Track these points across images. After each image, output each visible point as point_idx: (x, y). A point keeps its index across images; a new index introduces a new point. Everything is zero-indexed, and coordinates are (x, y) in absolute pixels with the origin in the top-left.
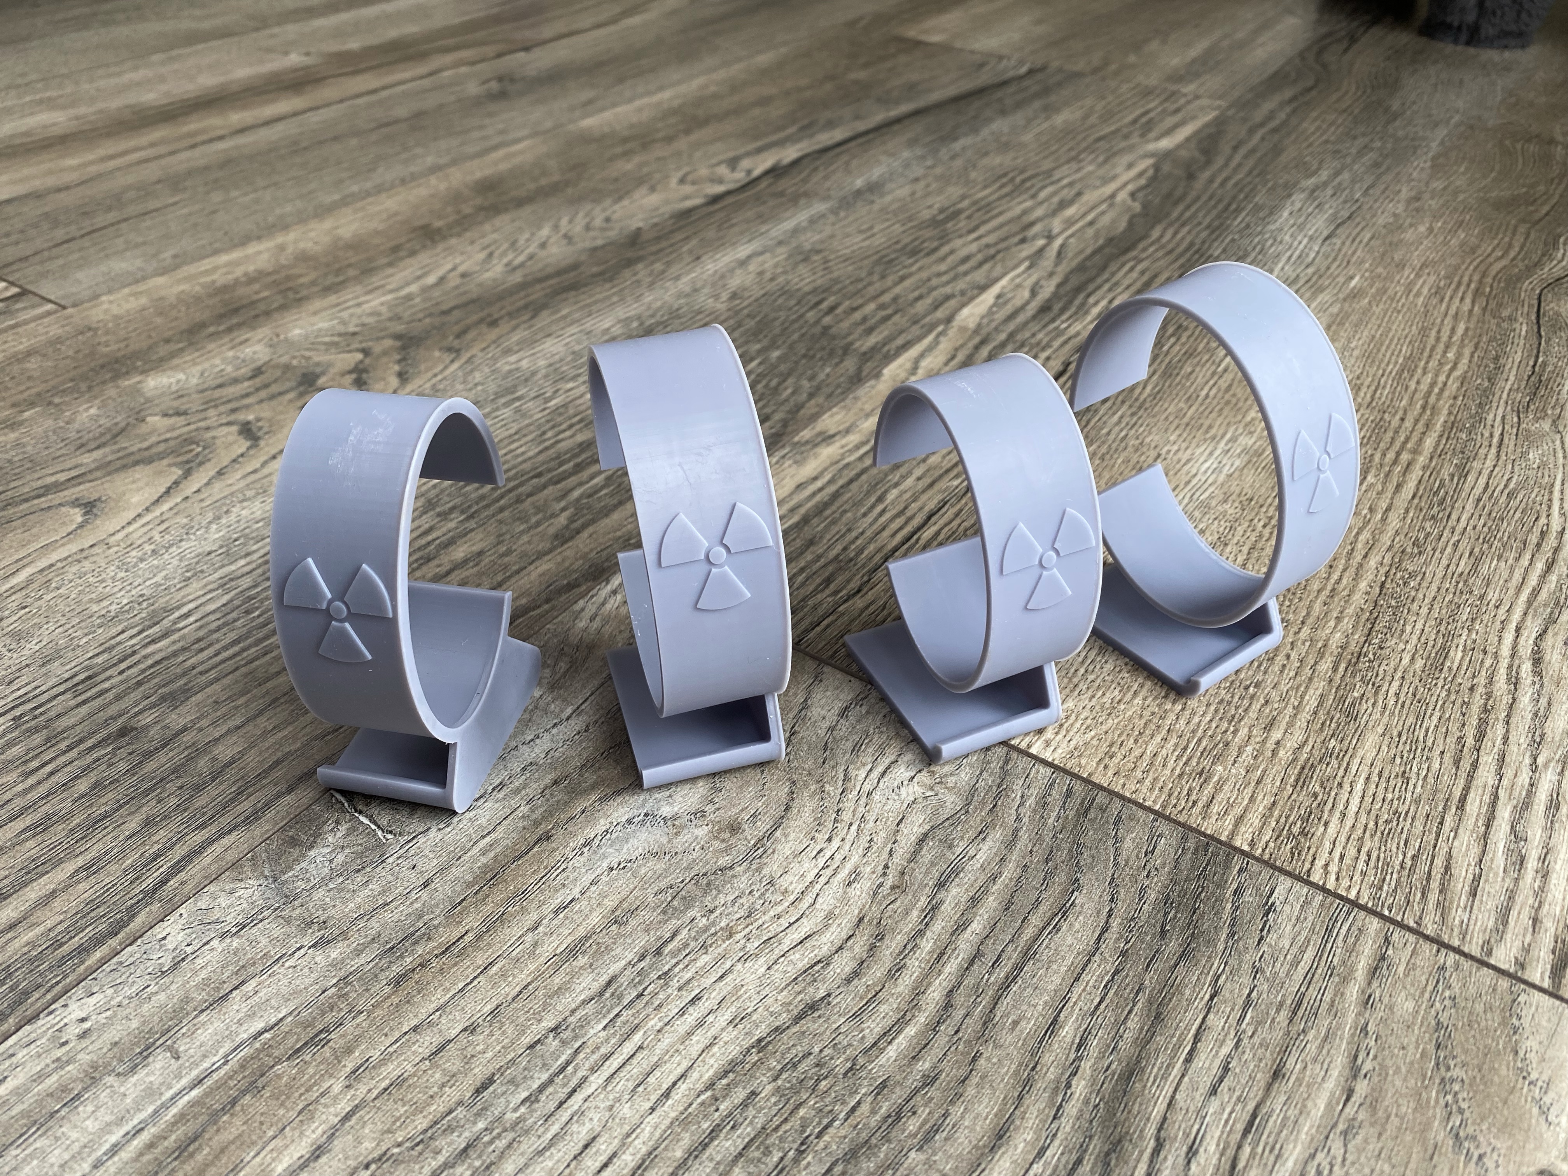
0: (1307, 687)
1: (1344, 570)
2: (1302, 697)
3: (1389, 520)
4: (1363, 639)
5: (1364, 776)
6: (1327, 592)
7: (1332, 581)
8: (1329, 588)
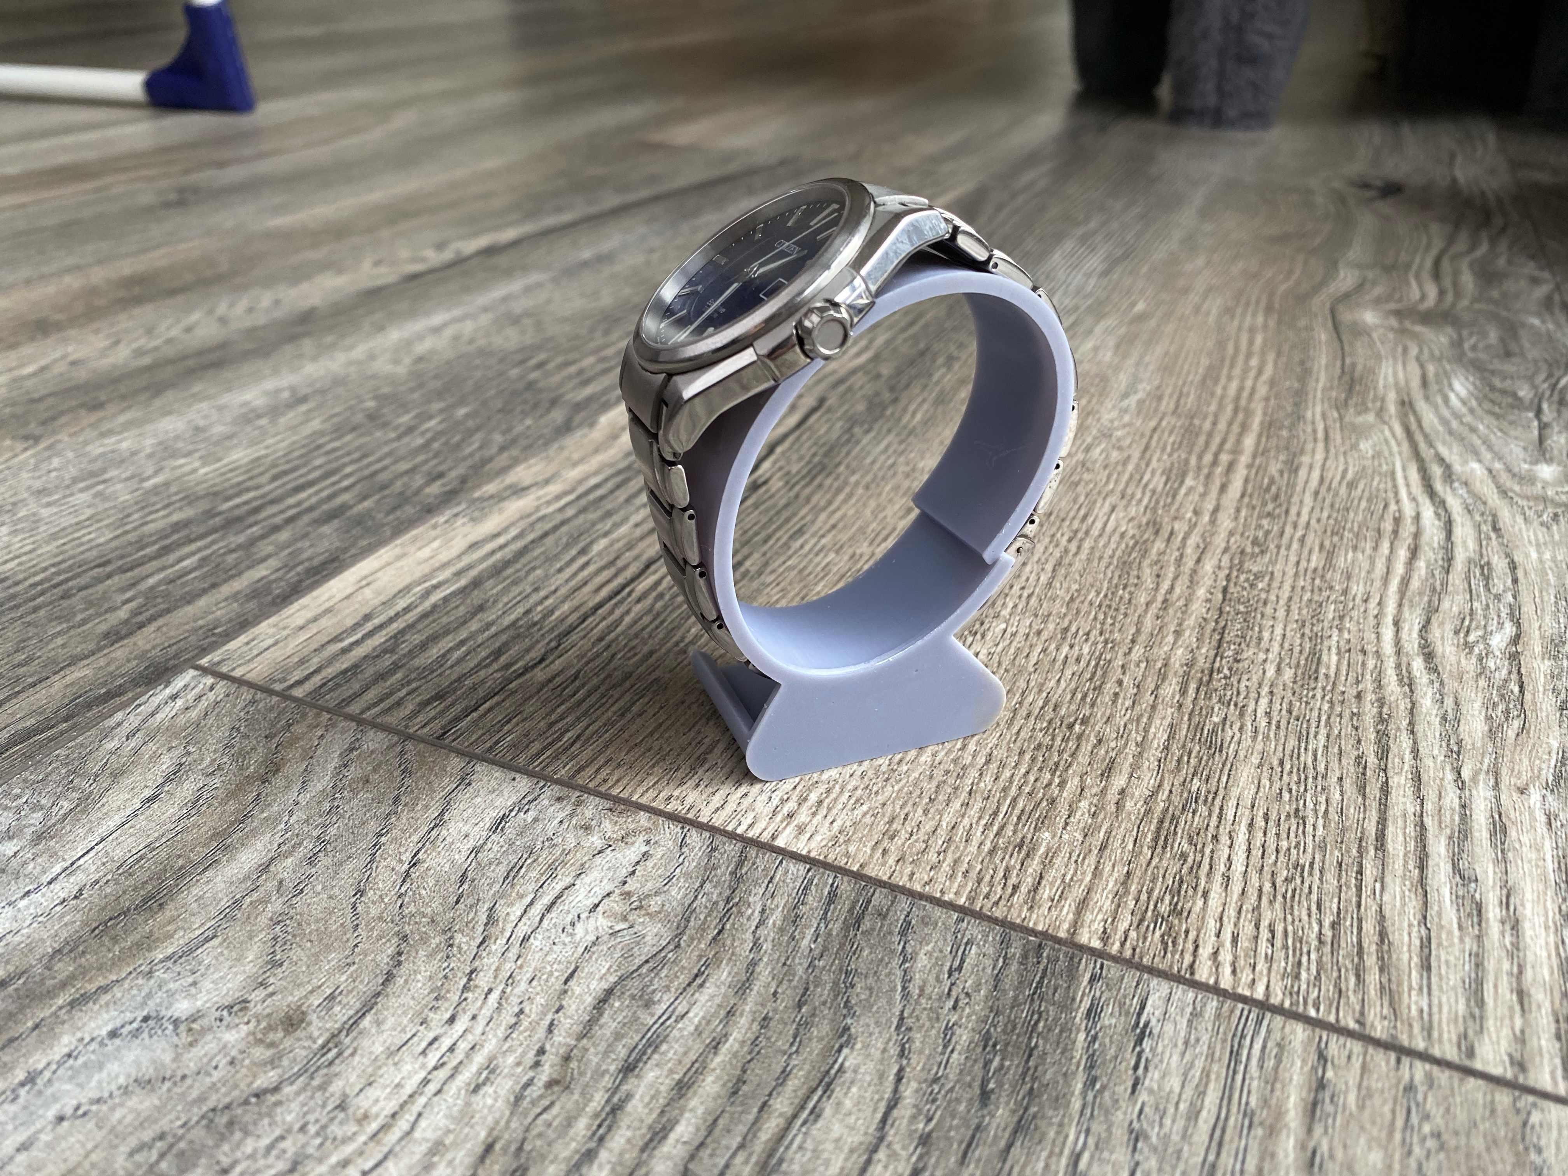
0: (1150, 718)
1: (1176, 578)
2: (1146, 731)
3: (1219, 522)
4: (1212, 653)
5: (1245, 822)
6: (1158, 604)
7: (1163, 591)
8: (1160, 599)
